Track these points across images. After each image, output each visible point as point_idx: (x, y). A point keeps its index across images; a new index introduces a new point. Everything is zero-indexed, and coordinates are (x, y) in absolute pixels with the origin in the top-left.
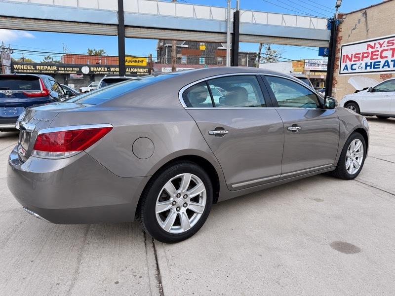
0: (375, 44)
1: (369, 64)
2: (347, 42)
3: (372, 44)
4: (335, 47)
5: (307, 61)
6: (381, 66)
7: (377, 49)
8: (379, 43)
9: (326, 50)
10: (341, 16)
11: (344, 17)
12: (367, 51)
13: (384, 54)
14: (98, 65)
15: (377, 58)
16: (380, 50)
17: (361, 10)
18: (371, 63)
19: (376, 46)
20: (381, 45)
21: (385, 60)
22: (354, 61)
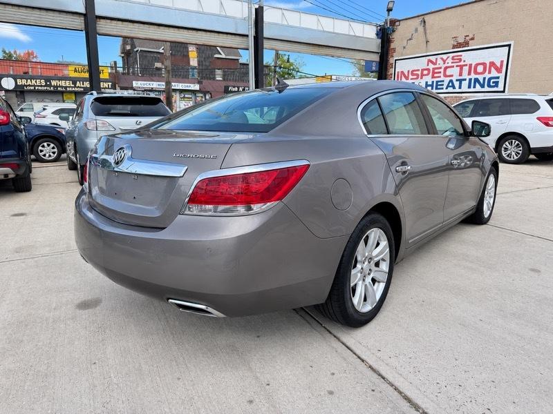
0: (437, 59)
1: (430, 83)
2: (402, 55)
3: (433, 58)
4: (387, 61)
5: (333, 77)
6: (445, 87)
7: (439, 66)
8: (442, 59)
9: (374, 64)
10: (393, 22)
11: (397, 23)
12: (428, 67)
13: (449, 72)
14: (26, 75)
15: (440, 77)
16: (443, 66)
17: (418, 16)
18: (433, 82)
19: (438, 63)
20: (444, 61)
21: (449, 79)
22: (412, 79)
